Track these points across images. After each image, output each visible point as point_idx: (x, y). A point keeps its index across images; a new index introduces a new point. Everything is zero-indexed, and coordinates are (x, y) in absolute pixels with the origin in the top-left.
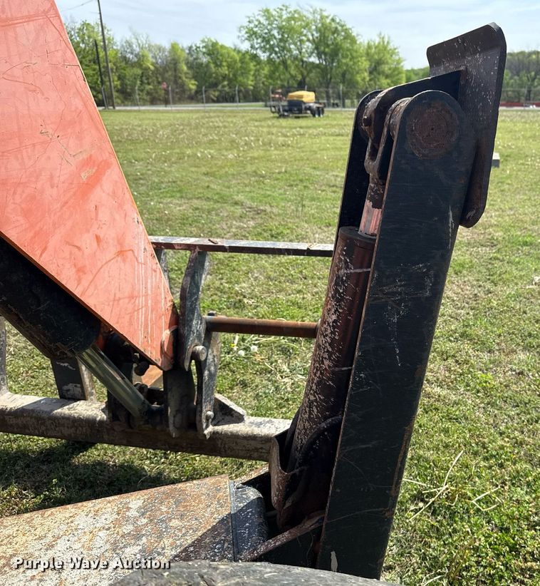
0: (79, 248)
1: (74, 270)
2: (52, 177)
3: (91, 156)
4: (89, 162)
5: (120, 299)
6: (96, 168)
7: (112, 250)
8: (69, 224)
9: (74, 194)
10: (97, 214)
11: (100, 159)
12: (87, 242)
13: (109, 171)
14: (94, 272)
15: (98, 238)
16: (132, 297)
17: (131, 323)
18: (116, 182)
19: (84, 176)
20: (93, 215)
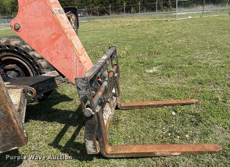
0: (51, 54)
1: (50, 58)
2: (43, 37)
3: (55, 32)
4: (54, 34)
5: (65, 69)
6: (57, 35)
7: (63, 56)
8: (48, 48)
9: (50, 41)
10: (57, 47)
11: (58, 33)
12: (54, 53)
13: (62, 36)
14: (57, 60)
15: (58, 53)
16: (70, 70)
17: (70, 76)
18: (64, 40)
19: (53, 37)
20: (56, 47)
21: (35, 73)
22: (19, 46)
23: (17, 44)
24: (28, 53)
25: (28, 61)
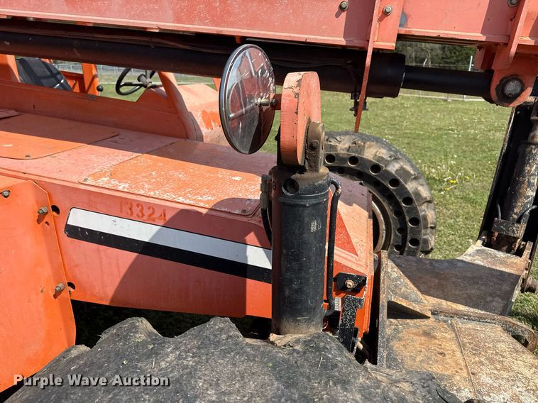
21: (396, 235)
22: (387, 163)
23: (382, 158)
24: (403, 186)
25: (390, 204)
